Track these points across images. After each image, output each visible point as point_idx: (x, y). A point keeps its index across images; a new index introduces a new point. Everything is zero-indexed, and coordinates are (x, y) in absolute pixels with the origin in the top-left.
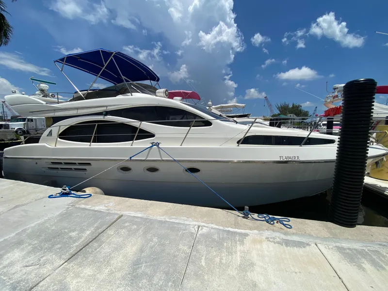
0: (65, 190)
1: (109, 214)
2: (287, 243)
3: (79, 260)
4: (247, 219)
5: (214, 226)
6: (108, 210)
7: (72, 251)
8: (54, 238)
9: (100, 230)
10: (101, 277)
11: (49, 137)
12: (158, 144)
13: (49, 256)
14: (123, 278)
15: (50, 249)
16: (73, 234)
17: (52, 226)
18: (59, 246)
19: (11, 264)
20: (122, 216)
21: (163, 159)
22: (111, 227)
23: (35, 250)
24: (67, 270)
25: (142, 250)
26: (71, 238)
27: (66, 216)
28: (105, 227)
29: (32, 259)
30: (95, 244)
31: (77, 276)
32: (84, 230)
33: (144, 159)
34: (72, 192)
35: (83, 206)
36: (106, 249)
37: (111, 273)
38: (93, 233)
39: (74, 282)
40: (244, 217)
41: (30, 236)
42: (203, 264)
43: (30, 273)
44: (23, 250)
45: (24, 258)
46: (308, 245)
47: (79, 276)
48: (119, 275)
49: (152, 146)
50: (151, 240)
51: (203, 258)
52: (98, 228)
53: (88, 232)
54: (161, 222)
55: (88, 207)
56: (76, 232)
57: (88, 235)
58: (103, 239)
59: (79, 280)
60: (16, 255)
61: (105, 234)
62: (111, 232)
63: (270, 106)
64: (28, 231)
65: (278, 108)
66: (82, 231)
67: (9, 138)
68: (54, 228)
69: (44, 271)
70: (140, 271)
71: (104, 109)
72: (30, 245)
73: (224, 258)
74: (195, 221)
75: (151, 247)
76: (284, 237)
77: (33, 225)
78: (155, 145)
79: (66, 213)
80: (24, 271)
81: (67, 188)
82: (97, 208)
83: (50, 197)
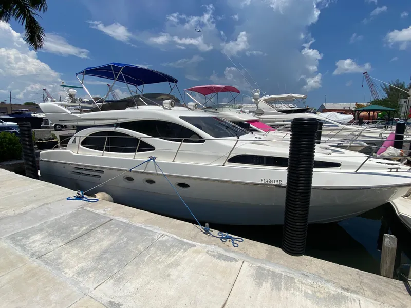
0: (79, 194)
1: (104, 217)
2: (220, 257)
3: (72, 245)
4: (207, 234)
5: (175, 236)
6: (105, 214)
7: (71, 239)
8: (63, 229)
9: (93, 228)
10: (81, 255)
11: (73, 144)
12: (154, 159)
13: (56, 240)
14: (93, 258)
15: (58, 236)
16: (75, 228)
17: (64, 221)
18: (64, 235)
19: (34, 242)
20: (112, 219)
21: (158, 173)
22: (101, 227)
23: (50, 235)
24: (64, 249)
25: (112, 245)
26: (72, 230)
27: (75, 215)
28: (97, 226)
29: (46, 240)
30: (86, 237)
31: (69, 252)
32: (83, 226)
33: (143, 171)
34: (85, 196)
35: (88, 209)
36: (91, 240)
37: (88, 254)
38: (87, 229)
39: (66, 255)
40: (204, 233)
41: (49, 227)
42: (146, 259)
43: (43, 248)
44: (42, 234)
45: (42, 239)
46: (236, 261)
47: (69, 253)
48: (91, 256)
49: (150, 160)
50: (122, 239)
51: (149, 256)
52: (92, 226)
53: (85, 228)
54: (137, 228)
55: (92, 210)
56: (77, 228)
57: (85, 230)
58: (92, 234)
59: (69, 255)
60: (38, 237)
61: (94, 231)
62: (99, 230)
63: (372, 86)
64: (48, 223)
65: (385, 89)
66: (81, 227)
67: (46, 138)
68: (65, 222)
69: (52, 248)
70: (105, 256)
71: (116, 121)
72: (47, 232)
73: (162, 258)
74: (163, 230)
75: (119, 244)
76: (222, 252)
77: (52, 219)
78: (152, 159)
79: (75, 213)
80: (40, 247)
81: (81, 193)
82: (97, 212)
83: (68, 199)
